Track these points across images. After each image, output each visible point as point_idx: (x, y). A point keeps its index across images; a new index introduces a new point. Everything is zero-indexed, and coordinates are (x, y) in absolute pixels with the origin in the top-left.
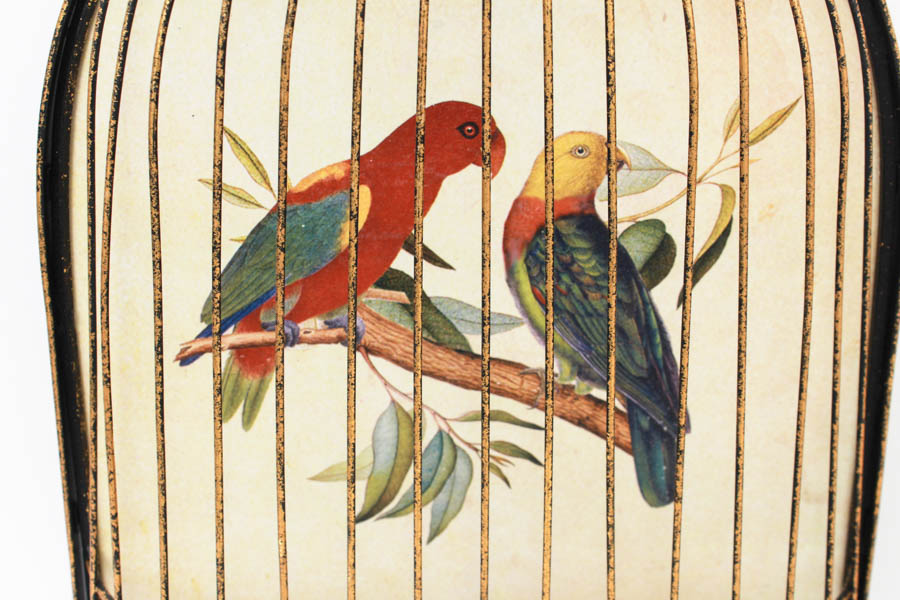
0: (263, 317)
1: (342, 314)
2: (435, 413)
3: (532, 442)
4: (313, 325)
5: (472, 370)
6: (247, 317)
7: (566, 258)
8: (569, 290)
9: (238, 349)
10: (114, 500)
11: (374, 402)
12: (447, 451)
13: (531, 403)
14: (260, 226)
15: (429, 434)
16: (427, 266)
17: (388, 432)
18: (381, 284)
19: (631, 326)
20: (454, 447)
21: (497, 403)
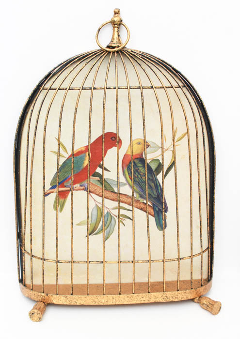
0: (65, 184)
2: (106, 207)
3: (129, 214)
4: (77, 186)
5: (115, 197)
6: (61, 184)
7: (137, 169)
8: (138, 176)
9: (60, 192)
10: (31, 225)
11: (92, 205)
12: (109, 217)
13: (129, 204)
15: (105, 212)
16: (105, 172)
17: (95, 213)
18: (93, 176)
19: (152, 185)
20: (111, 216)
21: (122, 204)
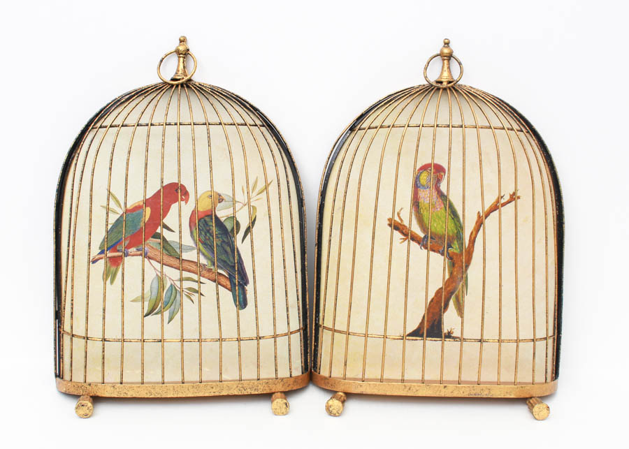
0: (118, 248)
1: (140, 247)
2: (170, 278)
3: (195, 286)
4: (133, 250)
5: (176, 263)
6: (113, 248)
7: (208, 228)
8: (209, 238)
9: (110, 258)
10: (72, 294)
11: (151, 275)
12: (174, 291)
14: (118, 219)
15: (168, 286)
16: (164, 230)
17: (155, 285)
20: (176, 289)
21: (186, 274)
